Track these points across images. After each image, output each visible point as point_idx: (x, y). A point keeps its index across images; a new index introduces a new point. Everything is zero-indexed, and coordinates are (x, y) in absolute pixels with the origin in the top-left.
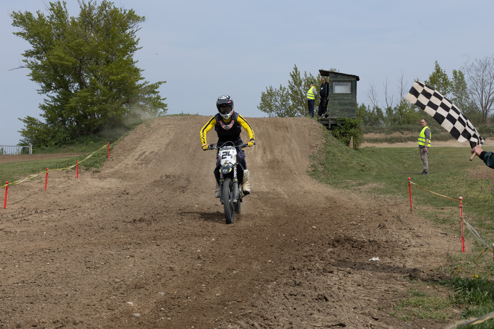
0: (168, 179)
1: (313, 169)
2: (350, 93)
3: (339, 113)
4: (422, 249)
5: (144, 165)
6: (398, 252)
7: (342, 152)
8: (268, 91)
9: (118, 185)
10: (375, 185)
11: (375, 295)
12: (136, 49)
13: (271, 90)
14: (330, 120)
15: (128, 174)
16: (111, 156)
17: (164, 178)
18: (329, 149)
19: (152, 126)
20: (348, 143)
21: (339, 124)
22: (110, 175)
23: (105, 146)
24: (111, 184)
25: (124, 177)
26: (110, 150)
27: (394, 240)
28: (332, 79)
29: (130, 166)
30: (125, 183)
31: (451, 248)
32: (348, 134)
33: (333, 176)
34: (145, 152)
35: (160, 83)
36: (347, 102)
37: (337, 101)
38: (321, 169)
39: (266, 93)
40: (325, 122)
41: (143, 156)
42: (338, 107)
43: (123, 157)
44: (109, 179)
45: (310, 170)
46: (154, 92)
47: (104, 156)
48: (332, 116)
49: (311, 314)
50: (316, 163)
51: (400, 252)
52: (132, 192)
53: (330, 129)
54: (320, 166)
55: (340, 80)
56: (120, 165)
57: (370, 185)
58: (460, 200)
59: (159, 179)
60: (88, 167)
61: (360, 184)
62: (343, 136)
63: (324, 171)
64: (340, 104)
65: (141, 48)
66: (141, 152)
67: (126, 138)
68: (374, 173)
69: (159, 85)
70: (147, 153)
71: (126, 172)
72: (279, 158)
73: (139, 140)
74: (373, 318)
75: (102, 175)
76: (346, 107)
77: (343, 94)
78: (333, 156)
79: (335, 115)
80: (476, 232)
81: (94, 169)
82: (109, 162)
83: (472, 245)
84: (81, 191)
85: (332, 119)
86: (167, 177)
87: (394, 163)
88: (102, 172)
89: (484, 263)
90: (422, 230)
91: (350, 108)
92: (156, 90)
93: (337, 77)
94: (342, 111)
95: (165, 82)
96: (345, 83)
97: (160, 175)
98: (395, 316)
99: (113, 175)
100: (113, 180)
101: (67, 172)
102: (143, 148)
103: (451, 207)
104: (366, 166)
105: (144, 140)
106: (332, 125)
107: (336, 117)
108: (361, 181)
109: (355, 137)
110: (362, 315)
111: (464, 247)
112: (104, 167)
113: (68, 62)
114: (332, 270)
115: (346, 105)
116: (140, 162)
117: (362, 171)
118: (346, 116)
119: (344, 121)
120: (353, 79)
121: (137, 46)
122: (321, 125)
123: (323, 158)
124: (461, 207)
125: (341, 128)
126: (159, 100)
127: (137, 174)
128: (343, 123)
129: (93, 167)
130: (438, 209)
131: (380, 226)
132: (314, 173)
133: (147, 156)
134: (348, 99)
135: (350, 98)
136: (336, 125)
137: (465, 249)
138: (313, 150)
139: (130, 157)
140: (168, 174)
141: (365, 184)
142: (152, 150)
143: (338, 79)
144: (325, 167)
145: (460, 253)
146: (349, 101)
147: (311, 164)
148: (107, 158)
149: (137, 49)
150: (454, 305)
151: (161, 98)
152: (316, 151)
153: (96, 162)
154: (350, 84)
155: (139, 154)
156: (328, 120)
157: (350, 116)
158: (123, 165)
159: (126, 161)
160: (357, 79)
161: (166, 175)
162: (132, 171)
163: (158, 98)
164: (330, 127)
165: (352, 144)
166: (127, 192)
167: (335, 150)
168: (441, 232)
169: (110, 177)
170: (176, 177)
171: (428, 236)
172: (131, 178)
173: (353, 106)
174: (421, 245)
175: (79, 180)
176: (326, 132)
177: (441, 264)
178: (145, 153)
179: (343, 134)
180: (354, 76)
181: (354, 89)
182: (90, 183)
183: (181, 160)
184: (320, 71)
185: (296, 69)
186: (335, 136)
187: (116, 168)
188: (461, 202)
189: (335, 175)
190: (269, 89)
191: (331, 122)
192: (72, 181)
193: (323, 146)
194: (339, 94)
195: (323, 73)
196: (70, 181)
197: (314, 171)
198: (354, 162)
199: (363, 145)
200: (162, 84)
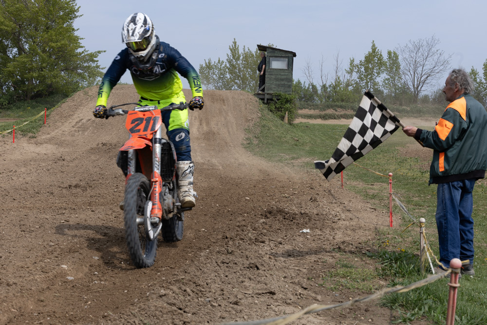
0: (104, 146)
1: (248, 142)
2: (287, 68)
3: (275, 88)
4: (352, 223)
5: (80, 132)
6: (328, 224)
7: (277, 126)
8: (206, 63)
9: (54, 151)
10: (308, 159)
11: (305, 266)
12: (76, 17)
13: (209, 63)
14: (266, 94)
15: (64, 140)
16: (47, 123)
17: (100, 145)
18: (264, 122)
19: (90, 94)
20: (282, 118)
21: (275, 99)
22: (46, 141)
23: (43, 113)
24: (48, 149)
25: (60, 144)
26: (47, 116)
27: (324, 213)
28: (270, 55)
29: (67, 133)
30: (62, 150)
31: (380, 223)
32: (283, 109)
33: (267, 150)
34: (82, 119)
35: (99, 52)
36: (283, 77)
37: (273, 76)
38: (255, 142)
39: (204, 65)
40: (261, 97)
41: (80, 124)
42: (275, 82)
43: (60, 124)
44: (45, 145)
45: (245, 142)
46: (94, 61)
47: (41, 122)
48: (268, 90)
49: (242, 282)
50: (251, 136)
51: (330, 224)
52: (68, 158)
53: (266, 104)
54: (255, 139)
55: (277, 55)
56: (56, 131)
57: (303, 159)
58: (390, 176)
59: (95, 146)
60: (24, 132)
61: (293, 158)
62: (279, 111)
63: (258, 144)
64: (277, 80)
65: (81, 16)
66: (78, 119)
67: (63, 105)
68: (307, 148)
69: (99, 54)
70: (84, 121)
71: (63, 139)
72: (215, 130)
73: (76, 108)
74: (302, 287)
75: (39, 141)
76: (283, 83)
77: (280, 69)
78: (268, 130)
79: (271, 90)
80: (404, 207)
81: (30, 134)
82: (45, 128)
83: (400, 220)
84: (17, 156)
85: (268, 94)
86: (104, 144)
87: (327, 139)
88: (39, 138)
89: (410, 238)
90: (352, 205)
91: (286, 83)
92: (95, 59)
93: (274, 52)
94: (279, 86)
95: (105, 51)
96: (282, 59)
97: (97, 143)
98: (324, 286)
99: (50, 141)
100: (49, 146)
101: (4, 136)
102: (81, 115)
103: (381, 183)
104: (300, 141)
105: (82, 108)
106: (268, 99)
107: (272, 92)
108: (295, 155)
109: (290, 112)
110: (292, 284)
111: (392, 222)
112: (40, 133)
113: (8, 27)
114: (264, 240)
115: (282, 80)
116: (77, 129)
117: (296, 145)
118: (281, 91)
119: (280, 96)
120: (290, 55)
121: (77, 14)
122: (258, 99)
123: (258, 132)
124: (391, 183)
125: (276, 103)
126: (98, 69)
127: (74, 141)
128: (279, 98)
129: (30, 132)
130: (368, 184)
131: (311, 199)
132: (248, 146)
133: (84, 124)
134: (284, 75)
135: (287, 74)
136: (272, 100)
137: (393, 224)
138: (248, 123)
139: (66, 124)
140: (104, 142)
141: (297, 158)
142: (89, 118)
143: (276, 55)
144: (260, 141)
145: (387, 228)
146: (285, 77)
147: (247, 137)
148: (44, 124)
150: (381, 277)
151: (100, 67)
152: (251, 124)
153: (33, 128)
154: (287, 59)
155: (76, 121)
156: (264, 95)
157: (286, 92)
158: (60, 132)
159: (63, 128)
160: (294, 55)
161: (102, 143)
162: (69, 138)
163: (98, 67)
164: (266, 101)
165: (287, 119)
166: (63, 158)
167: (270, 124)
168: (370, 207)
169: (46, 143)
170: (112, 145)
171: (358, 211)
172: (67, 145)
173: (289, 82)
174: (351, 219)
175: (15, 145)
176: (262, 106)
177: (370, 237)
178: (83, 121)
179: (278, 108)
180: (291, 52)
181: (290, 65)
182: (26, 148)
183: (118, 128)
184: (258, 46)
185: (235, 43)
186: (271, 111)
187: (53, 134)
188: (391, 178)
189: (269, 148)
190: (207, 61)
191: (267, 97)
192: (8, 146)
193: (258, 120)
194: (276, 69)
195: (261, 48)
196: (6, 145)
197: (248, 144)
198: (289, 137)
199: (297, 121)
200: (102, 53)
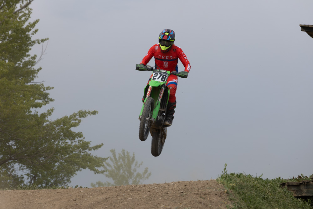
12: (32, 43)
92: (73, 129)
95: (94, 113)
126: (87, 150)
149: (34, 42)
151: (91, 146)
163: (85, 146)
200: (89, 116)
